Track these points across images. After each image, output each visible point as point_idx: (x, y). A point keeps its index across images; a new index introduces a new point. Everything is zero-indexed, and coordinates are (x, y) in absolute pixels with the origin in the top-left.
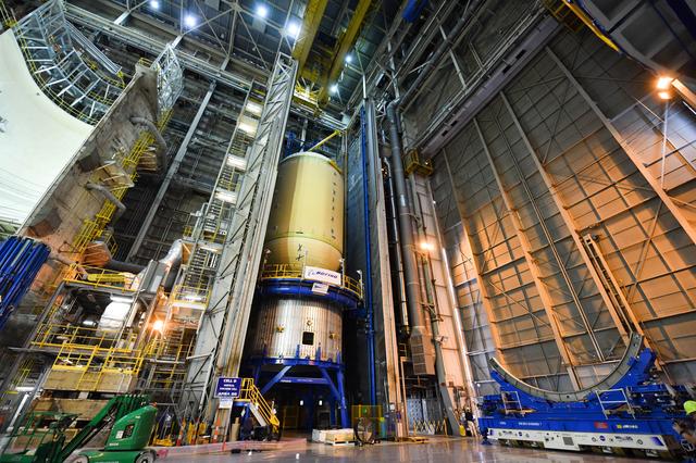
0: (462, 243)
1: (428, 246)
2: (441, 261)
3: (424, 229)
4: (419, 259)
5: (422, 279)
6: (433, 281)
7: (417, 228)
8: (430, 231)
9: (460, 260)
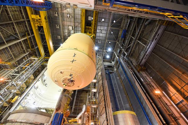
0: (169, 88)
1: (158, 92)
2: (165, 96)
3: (153, 86)
4: (157, 97)
5: (162, 104)
6: (167, 104)
7: (151, 87)
8: (155, 87)
9: (172, 95)
